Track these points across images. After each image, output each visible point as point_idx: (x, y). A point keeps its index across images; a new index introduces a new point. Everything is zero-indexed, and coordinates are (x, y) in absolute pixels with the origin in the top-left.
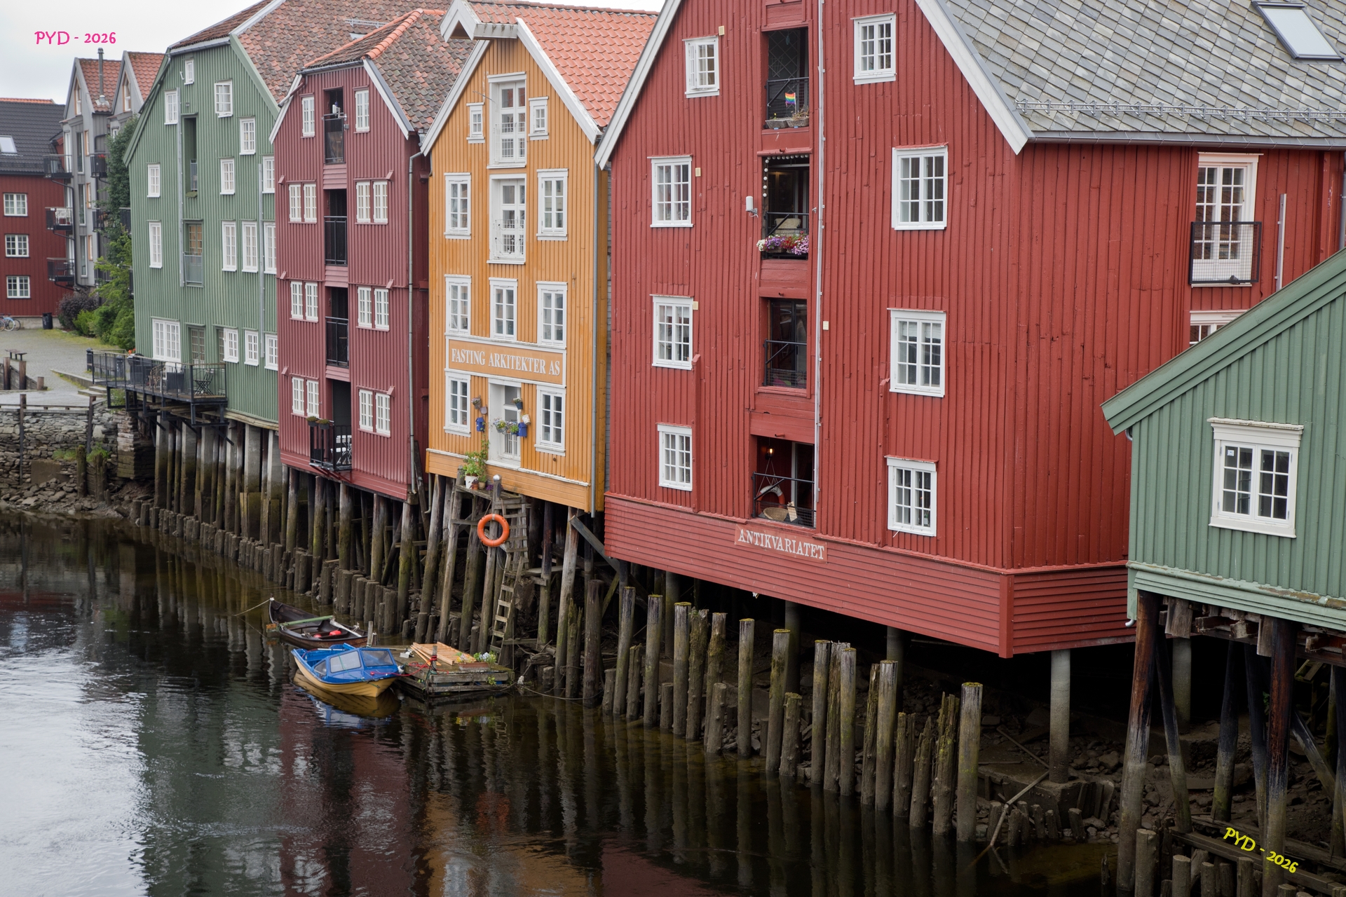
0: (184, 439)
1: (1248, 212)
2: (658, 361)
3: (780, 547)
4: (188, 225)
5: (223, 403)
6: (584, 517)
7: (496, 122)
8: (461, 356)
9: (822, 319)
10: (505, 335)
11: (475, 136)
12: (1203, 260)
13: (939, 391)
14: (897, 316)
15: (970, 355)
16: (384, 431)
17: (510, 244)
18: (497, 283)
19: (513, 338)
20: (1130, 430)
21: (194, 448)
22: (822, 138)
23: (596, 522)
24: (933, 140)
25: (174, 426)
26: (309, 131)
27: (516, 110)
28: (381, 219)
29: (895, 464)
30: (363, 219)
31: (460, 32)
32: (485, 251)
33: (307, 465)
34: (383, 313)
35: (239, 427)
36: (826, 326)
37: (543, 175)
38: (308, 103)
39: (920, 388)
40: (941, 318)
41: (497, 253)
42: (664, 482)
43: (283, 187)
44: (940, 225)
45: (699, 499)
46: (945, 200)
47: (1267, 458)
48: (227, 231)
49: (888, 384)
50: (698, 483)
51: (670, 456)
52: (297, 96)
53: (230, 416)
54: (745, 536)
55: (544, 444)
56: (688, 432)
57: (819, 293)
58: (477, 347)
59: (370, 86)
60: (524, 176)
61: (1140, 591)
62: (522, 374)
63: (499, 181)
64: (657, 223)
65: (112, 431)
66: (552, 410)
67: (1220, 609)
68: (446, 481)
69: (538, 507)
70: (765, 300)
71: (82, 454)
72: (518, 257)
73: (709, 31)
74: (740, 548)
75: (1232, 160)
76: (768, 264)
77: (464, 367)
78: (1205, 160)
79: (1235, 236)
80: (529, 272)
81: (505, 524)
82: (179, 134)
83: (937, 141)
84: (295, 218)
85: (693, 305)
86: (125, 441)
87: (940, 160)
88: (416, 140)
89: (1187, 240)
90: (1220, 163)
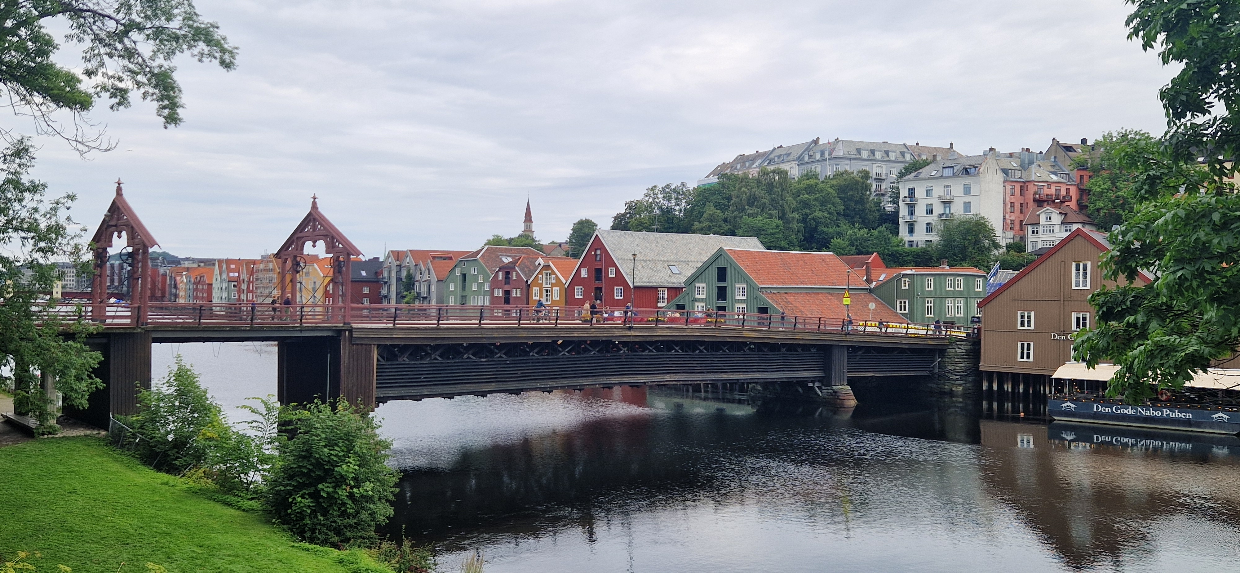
1: (666, 297)
7: (544, 279)
11: (540, 281)
12: (659, 303)
22: (603, 285)
26: (500, 279)
27: (548, 277)
28: (518, 296)
31: (539, 264)
37: (554, 288)
38: (500, 274)
43: (492, 289)
44: (621, 298)
46: (622, 294)
48: (474, 297)
52: (497, 272)
59: (516, 271)
60: (550, 289)
63: (545, 289)
64: (576, 297)
73: (585, 267)
75: (663, 289)
78: (659, 289)
79: (664, 300)
83: (621, 286)
84: (496, 295)
87: (621, 289)
88: (527, 281)
89: (657, 300)
90: (661, 289)
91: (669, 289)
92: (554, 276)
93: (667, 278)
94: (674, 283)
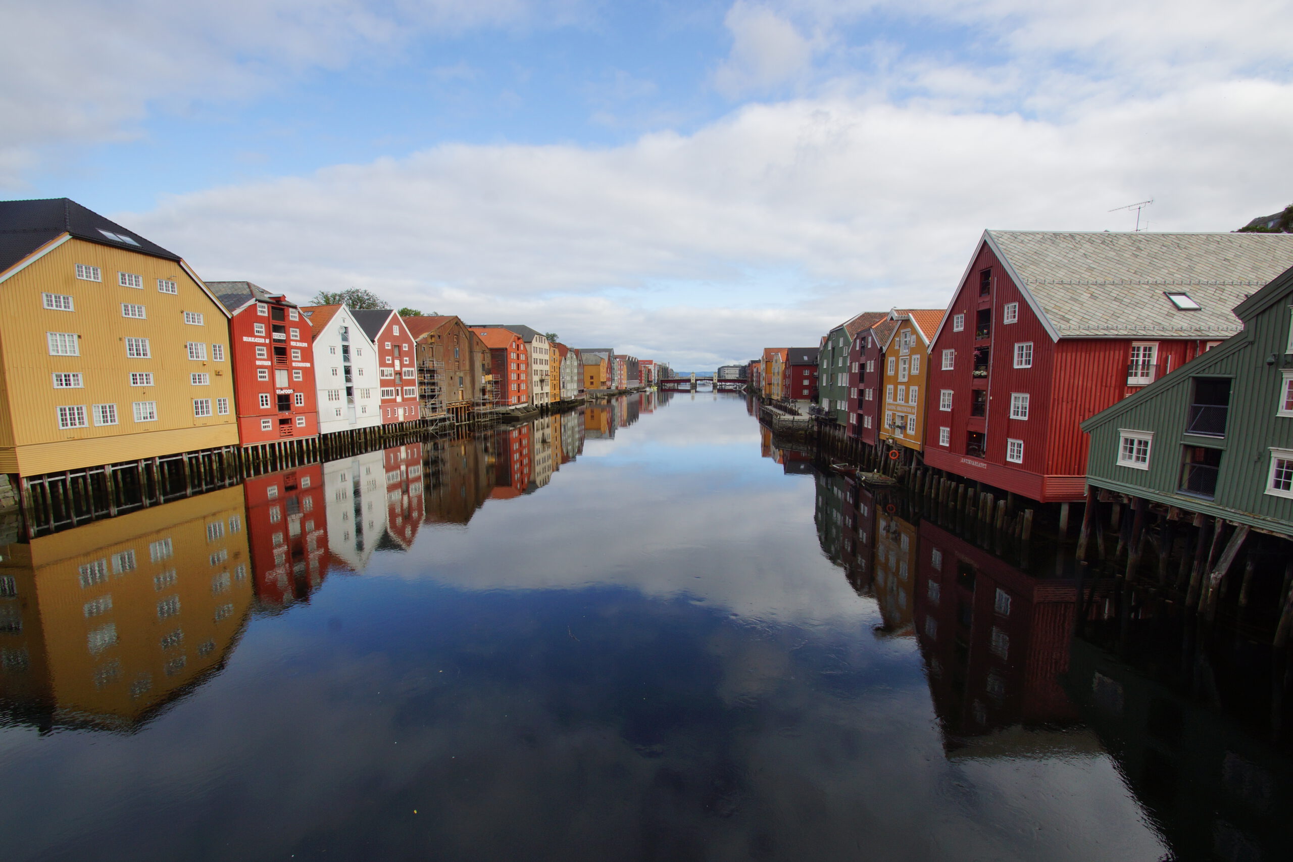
0: (828, 428)
1: (1154, 361)
2: (941, 409)
3: (973, 464)
4: (831, 375)
5: (836, 420)
6: (919, 452)
7: (903, 343)
8: (890, 407)
9: (990, 396)
10: (901, 401)
11: (897, 347)
12: (1133, 377)
13: (1026, 418)
14: (1013, 395)
15: (1037, 406)
16: (870, 427)
17: (904, 376)
18: (899, 387)
19: (903, 402)
20: (1090, 432)
21: (830, 431)
22: (993, 341)
23: (922, 454)
24: (1027, 340)
25: (826, 426)
26: (858, 349)
27: (908, 339)
28: (872, 371)
29: (1010, 441)
30: (868, 371)
31: (892, 319)
32: (897, 379)
33: (852, 435)
34: (871, 396)
35: (840, 426)
36: (991, 398)
37: (914, 357)
38: (858, 341)
39: (1020, 418)
40: (1028, 396)
41: (901, 379)
42: (941, 444)
43: (851, 363)
44: (1029, 366)
45: (951, 449)
46: (1031, 358)
47: (1140, 442)
48: (840, 375)
49: (1009, 416)
50: (950, 444)
51: (943, 436)
52: (855, 340)
53: (838, 423)
54: (963, 460)
55: (910, 432)
56: (948, 429)
57: (989, 388)
58: (894, 405)
59: (872, 336)
60: (908, 357)
61: (1090, 485)
62: (905, 412)
63: (902, 359)
64: (943, 369)
65: (813, 426)
66: (912, 422)
67: (1119, 493)
68: (884, 441)
69: (906, 449)
70: (973, 391)
71: (806, 431)
72: (906, 380)
73: (961, 312)
74: (962, 463)
75: (1147, 344)
76: (975, 380)
77: (890, 410)
78: (1135, 344)
79: (1148, 369)
80: (907, 384)
81: (897, 453)
82: (831, 352)
83: (1030, 341)
84: (853, 371)
85: (952, 392)
86: (815, 428)
87: (1030, 346)
88: (881, 348)
89: (1126, 370)
90: (1142, 345)
91: (1166, 344)
92: (914, 337)
93: (1159, 319)
94: (1181, 330)
